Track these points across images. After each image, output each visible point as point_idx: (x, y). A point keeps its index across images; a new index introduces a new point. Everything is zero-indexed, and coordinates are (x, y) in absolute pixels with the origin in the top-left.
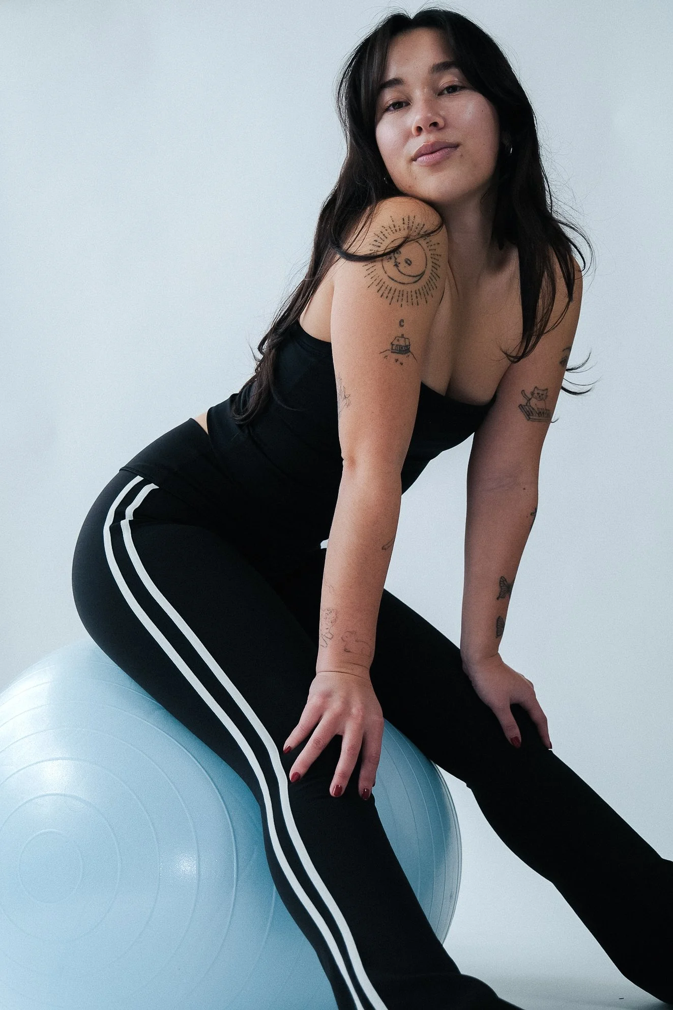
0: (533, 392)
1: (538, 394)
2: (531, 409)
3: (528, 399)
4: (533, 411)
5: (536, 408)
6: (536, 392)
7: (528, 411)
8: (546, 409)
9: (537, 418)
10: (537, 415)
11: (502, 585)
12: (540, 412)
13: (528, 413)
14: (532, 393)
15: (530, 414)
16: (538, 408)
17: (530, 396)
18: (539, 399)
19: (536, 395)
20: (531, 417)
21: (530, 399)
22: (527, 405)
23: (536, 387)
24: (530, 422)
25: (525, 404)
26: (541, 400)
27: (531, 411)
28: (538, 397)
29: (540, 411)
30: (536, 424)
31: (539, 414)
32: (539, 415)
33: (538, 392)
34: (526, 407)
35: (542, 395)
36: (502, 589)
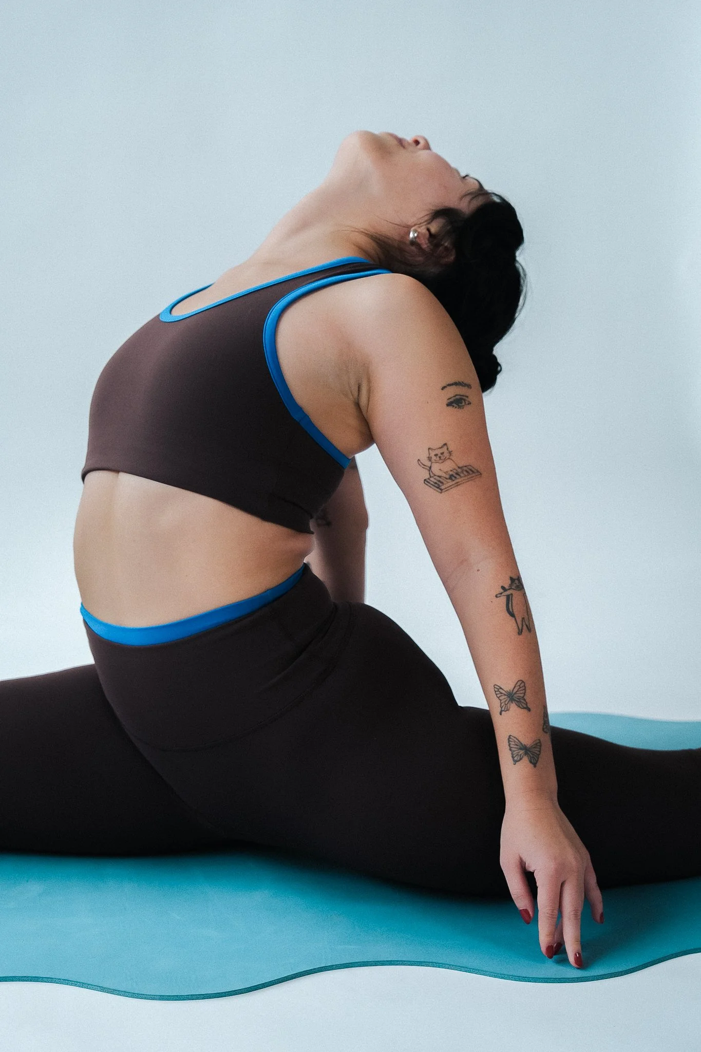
0: (429, 457)
1: (436, 455)
2: (439, 479)
3: (428, 469)
4: (441, 480)
5: (444, 475)
6: (432, 454)
7: (436, 483)
8: (459, 467)
9: (451, 484)
10: (450, 481)
11: (498, 696)
12: (452, 475)
13: (436, 485)
14: (430, 459)
15: (439, 485)
16: (446, 473)
17: (428, 464)
18: (440, 461)
19: (434, 458)
20: (443, 487)
21: (430, 468)
22: (431, 477)
23: (429, 449)
24: (444, 495)
25: (429, 477)
26: (445, 460)
27: (439, 481)
28: (438, 459)
29: (451, 473)
30: (454, 491)
31: (451, 477)
32: (452, 479)
33: (435, 453)
34: (432, 479)
35: (442, 453)
36: (501, 700)
